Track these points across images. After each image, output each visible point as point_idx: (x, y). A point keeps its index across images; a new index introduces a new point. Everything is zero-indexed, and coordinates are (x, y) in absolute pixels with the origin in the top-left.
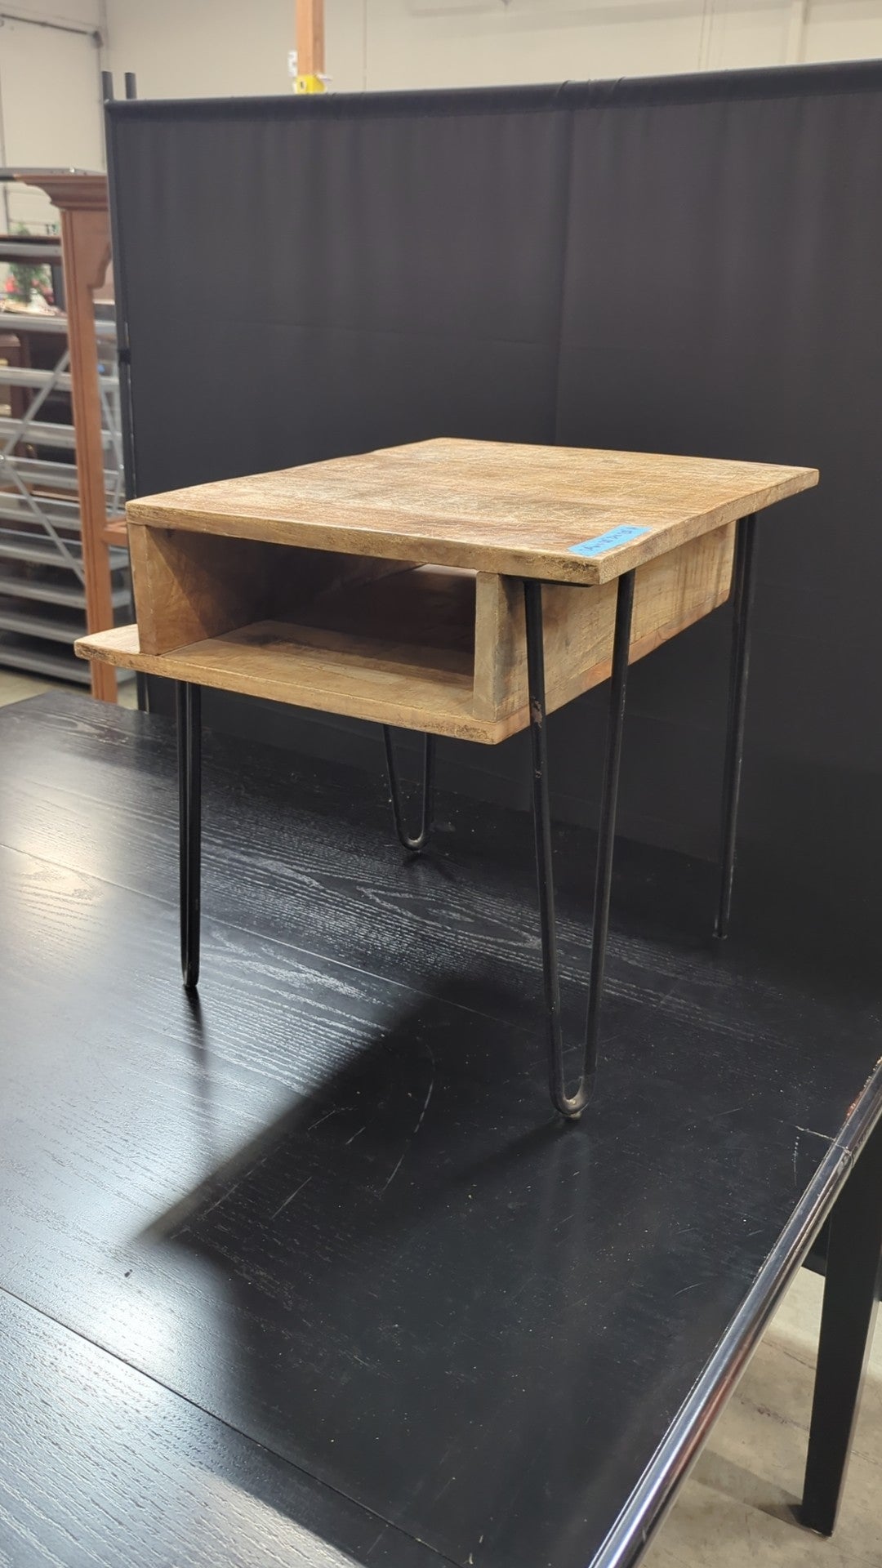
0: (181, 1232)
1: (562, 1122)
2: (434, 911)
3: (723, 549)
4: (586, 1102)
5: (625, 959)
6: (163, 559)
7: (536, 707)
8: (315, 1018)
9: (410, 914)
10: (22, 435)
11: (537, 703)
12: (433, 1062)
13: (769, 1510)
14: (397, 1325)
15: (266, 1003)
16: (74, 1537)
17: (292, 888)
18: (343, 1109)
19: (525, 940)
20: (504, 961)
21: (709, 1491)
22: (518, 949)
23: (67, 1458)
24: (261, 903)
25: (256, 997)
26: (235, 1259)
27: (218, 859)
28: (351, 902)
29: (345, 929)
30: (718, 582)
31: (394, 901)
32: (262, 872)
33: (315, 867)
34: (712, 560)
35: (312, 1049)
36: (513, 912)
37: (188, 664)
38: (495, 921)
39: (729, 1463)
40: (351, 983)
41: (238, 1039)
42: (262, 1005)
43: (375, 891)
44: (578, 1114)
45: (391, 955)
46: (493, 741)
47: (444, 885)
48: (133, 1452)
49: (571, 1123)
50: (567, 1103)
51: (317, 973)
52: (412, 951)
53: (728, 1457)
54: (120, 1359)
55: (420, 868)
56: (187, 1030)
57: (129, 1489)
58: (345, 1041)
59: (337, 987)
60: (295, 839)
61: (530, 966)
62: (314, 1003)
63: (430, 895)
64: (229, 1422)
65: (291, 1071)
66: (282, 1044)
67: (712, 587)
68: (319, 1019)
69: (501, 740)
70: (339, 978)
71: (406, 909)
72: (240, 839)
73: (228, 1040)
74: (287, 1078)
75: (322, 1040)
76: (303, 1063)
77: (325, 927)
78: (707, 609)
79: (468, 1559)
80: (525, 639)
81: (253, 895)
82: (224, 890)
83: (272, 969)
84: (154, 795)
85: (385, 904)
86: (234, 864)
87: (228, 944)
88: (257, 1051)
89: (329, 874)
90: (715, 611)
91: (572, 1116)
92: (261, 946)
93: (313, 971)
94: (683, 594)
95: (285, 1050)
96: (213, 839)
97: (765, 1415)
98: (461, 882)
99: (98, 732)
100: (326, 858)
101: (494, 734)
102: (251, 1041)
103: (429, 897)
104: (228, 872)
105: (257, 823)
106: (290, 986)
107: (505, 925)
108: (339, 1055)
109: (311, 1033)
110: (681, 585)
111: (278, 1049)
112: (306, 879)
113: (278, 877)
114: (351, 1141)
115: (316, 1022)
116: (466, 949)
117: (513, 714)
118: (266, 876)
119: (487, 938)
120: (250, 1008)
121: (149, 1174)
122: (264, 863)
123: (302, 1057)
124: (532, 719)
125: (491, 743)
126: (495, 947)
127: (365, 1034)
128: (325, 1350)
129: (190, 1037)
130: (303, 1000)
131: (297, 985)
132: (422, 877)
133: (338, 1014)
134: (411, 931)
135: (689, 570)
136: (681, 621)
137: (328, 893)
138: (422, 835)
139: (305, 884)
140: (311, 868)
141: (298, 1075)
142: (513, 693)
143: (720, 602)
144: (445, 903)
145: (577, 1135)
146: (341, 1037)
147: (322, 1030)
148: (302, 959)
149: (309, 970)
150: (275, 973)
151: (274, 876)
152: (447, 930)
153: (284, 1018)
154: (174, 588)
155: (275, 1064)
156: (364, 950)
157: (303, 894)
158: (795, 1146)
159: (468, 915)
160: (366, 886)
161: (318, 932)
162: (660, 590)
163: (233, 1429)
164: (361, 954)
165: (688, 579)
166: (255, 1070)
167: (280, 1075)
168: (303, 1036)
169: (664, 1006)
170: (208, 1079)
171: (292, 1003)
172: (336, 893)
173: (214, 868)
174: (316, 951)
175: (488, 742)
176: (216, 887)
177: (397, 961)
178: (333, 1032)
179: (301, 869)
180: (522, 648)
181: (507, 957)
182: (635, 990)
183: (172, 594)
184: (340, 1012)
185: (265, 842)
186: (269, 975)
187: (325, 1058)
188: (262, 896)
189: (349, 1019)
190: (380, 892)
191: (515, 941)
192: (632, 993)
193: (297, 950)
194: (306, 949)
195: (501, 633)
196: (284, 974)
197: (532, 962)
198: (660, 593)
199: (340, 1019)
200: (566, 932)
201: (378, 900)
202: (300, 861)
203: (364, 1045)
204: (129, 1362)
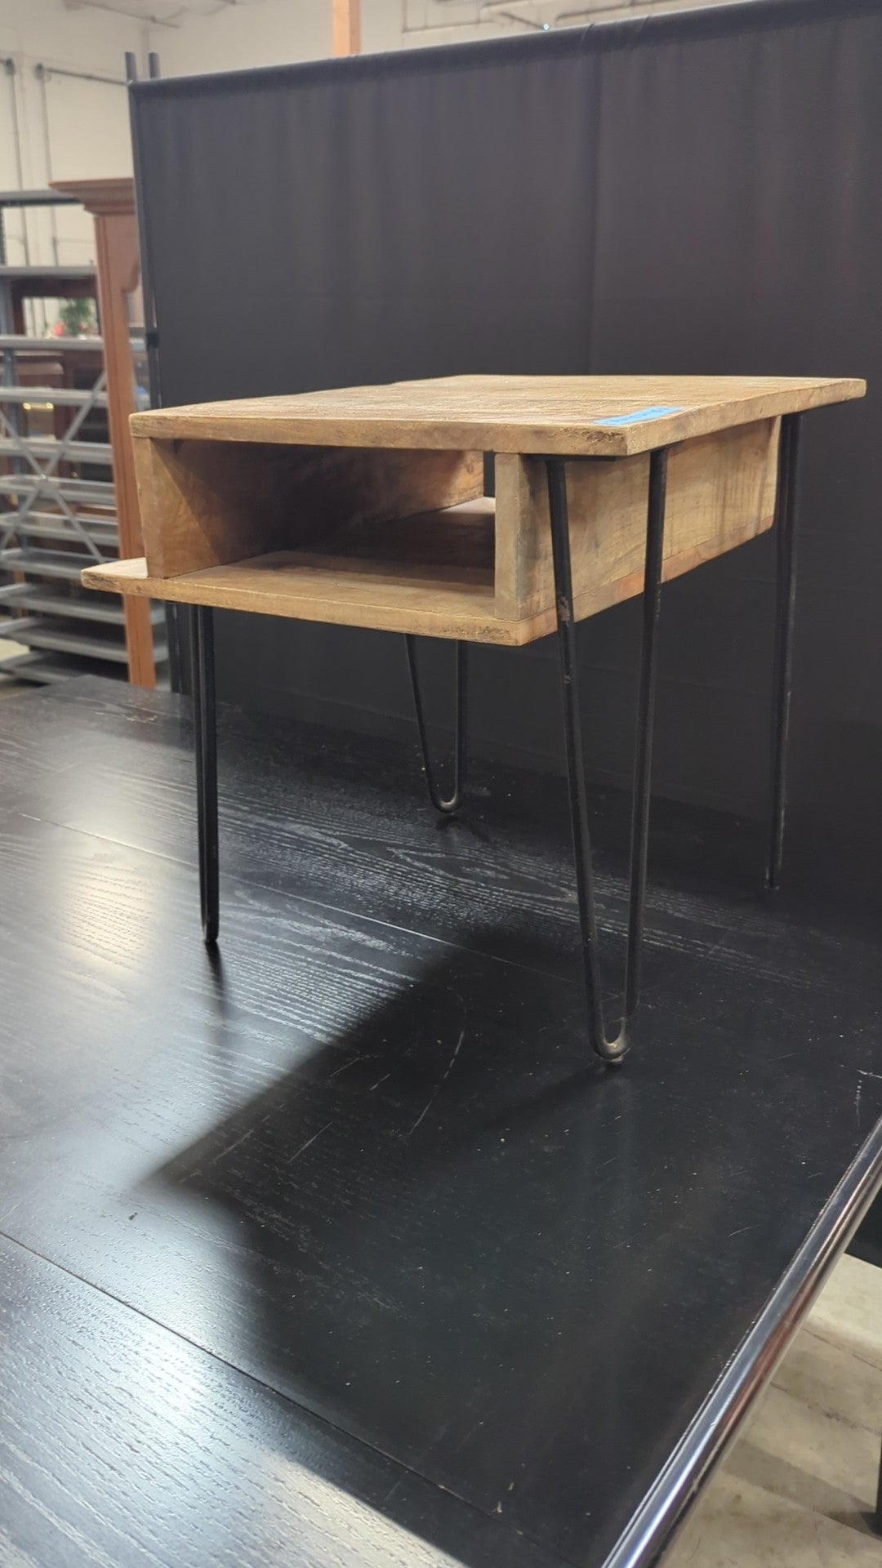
0: (191, 1176)
1: (602, 1069)
2: (468, 869)
3: (765, 470)
4: (629, 1045)
5: (670, 912)
6: (169, 476)
7: (563, 603)
8: (341, 970)
9: (442, 873)
10: (63, 454)
11: (564, 599)
12: (465, 1010)
13: (840, 1517)
14: (421, 1268)
15: (289, 957)
16: (61, 1482)
17: (320, 849)
18: (368, 1056)
19: (563, 895)
20: (542, 915)
21: (775, 1498)
22: (555, 903)
23: (58, 1400)
24: (286, 863)
25: (279, 950)
26: (249, 1202)
27: (244, 824)
28: (380, 861)
29: (373, 887)
30: (760, 505)
31: (427, 860)
32: (289, 836)
33: (344, 830)
34: (753, 480)
35: (337, 999)
36: (551, 869)
37: (196, 585)
38: (532, 878)
39: (795, 1469)
40: (378, 937)
41: (258, 990)
42: (285, 958)
43: (406, 851)
44: (620, 1059)
45: (421, 910)
46: (517, 642)
47: (478, 845)
48: (131, 1395)
49: (613, 1068)
50: (607, 1047)
51: (343, 928)
52: (444, 907)
53: (795, 1463)
54: (120, 1301)
55: (451, 829)
56: (205, 982)
57: (125, 1433)
58: (371, 991)
59: (364, 941)
60: (325, 805)
61: (568, 919)
62: (339, 956)
63: (465, 854)
64: (235, 1364)
65: (314, 1020)
66: (304, 994)
67: (754, 510)
68: (344, 971)
69: (526, 642)
70: (365, 932)
71: (437, 868)
72: (266, 805)
73: (249, 991)
74: (309, 1027)
75: (347, 991)
76: (327, 1012)
77: (353, 885)
78: (750, 534)
79: (496, 1507)
80: (550, 532)
81: (280, 857)
82: (249, 852)
83: (296, 924)
84: (181, 767)
85: (416, 864)
86: (261, 828)
87: (251, 902)
88: (279, 1001)
89: (358, 836)
90: (758, 538)
91: (614, 1060)
92: (287, 903)
93: (339, 926)
94: (723, 513)
95: (309, 1000)
96: (240, 806)
97: (833, 1420)
98: (496, 842)
99: (125, 711)
100: (356, 822)
101: (518, 634)
102: (273, 993)
103: (464, 856)
104: (254, 836)
105: (285, 790)
106: (315, 940)
107: (543, 882)
108: (365, 1004)
109: (335, 984)
110: (720, 502)
111: (300, 999)
112: (335, 842)
113: (306, 840)
114: (375, 1086)
115: (341, 973)
116: (501, 904)
117: (538, 614)
118: (293, 839)
119: (524, 894)
120: (273, 962)
121: (160, 1120)
122: (292, 827)
123: (327, 1007)
124: (559, 617)
125: (514, 644)
126: (532, 902)
127: (393, 985)
128: (343, 1293)
129: (209, 989)
130: (328, 953)
131: (322, 938)
132: (456, 838)
133: (365, 966)
134: (444, 888)
135: (729, 487)
136: (722, 542)
137: (356, 854)
138: (456, 795)
139: (332, 845)
140: (341, 831)
141: (320, 1024)
142: (538, 591)
143: (762, 530)
144: (480, 862)
145: (619, 1081)
146: (367, 988)
147: (348, 982)
148: (328, 915)
149: (334, 925)
150: (299, 928)
151: (302, 839)
152: (481, 887)
153: (308, 970)
154: (182, 508)
155: (297, 1014)
156: (393, 906)
157: (330, 855)
158: (858, 1089)
159: (503, 873)
160: (397, 847)
161: (346, 890)
162: (698, 503)
163: (240, 1371)
164: (390, 909)
165: (728, 496)
166: (276, 1020)
167: (302, 1024)
168: (327, 987)
169: (712, 955)
170: (226, 1029)
171: (316, 956)
172: (365, 854)
173: (240, 832)
174: (343, 907)
175: (511, 643)
176: (241, 849)
177: (428, 916)
178: (359, 982)
179: (330, 832)
180: (547, 542)
181: (544, 911)
182: (681, 941)
183: (181, 513)
184: (366, 964)
185: (293, 808)
186: (294, 930)
187: (349, 1007)
188: (288, 857)
189: (377, 970)
190: (411, 852)
191: (553, 895)
192: (678, 944)
193: (322, 907)
194: (333, 906)
195: (523, 522)
196: (308, 929)
197: (571, 915)
198: (699, 507)
199: (366, 970)
200: (607, 888)
201: (409, 860)
202: (329, 824)
203: (392, 995)
204: (131, 1304)
